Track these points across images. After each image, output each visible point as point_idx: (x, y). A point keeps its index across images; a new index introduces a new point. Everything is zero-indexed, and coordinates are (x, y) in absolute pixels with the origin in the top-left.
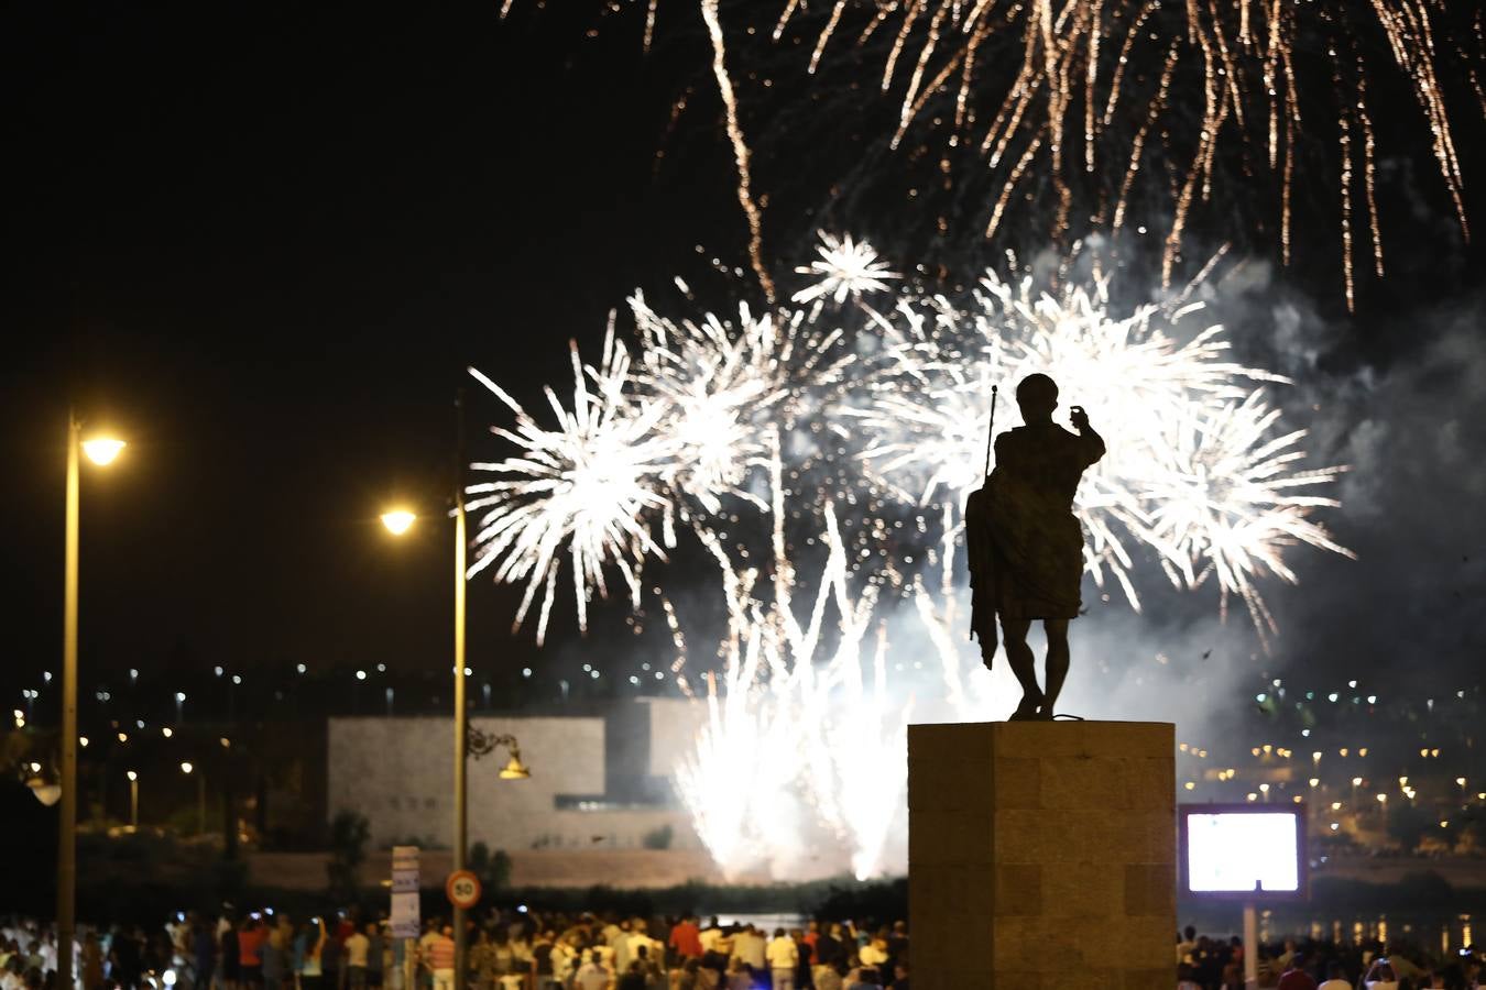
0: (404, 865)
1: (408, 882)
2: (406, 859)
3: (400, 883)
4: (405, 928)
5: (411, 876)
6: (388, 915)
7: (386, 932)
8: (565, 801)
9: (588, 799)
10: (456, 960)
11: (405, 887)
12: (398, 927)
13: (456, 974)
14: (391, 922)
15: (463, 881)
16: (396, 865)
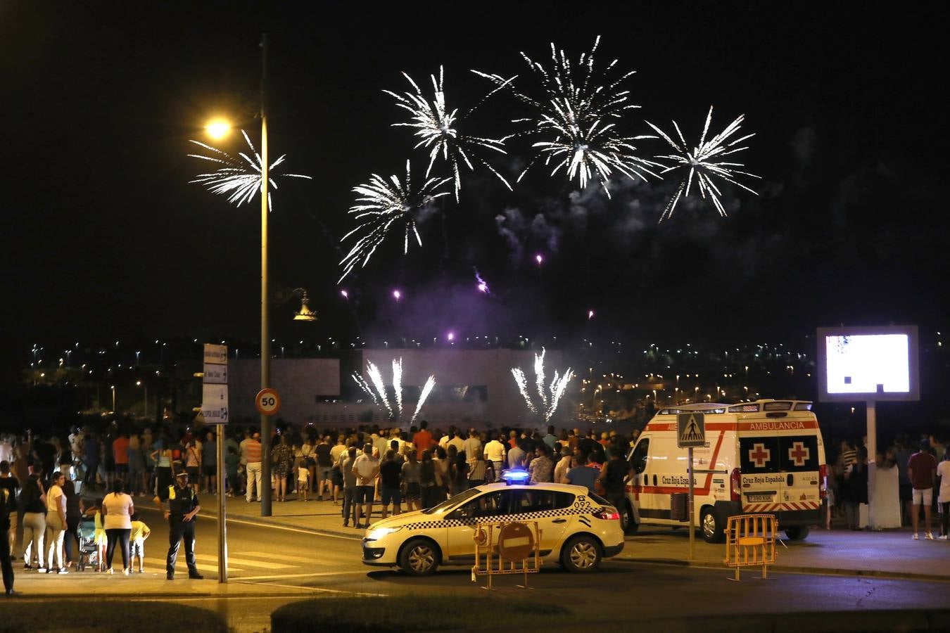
0: (215, 360)
1: (218, 375)
2: (216, 355)
3: (211, 375)
4: (215, 414)
5: (222, 370)
6: (199, 404)
7: (198, 417)
8: (321, 399)
9: (331, 398)
10: (262, 456)
11: (217, 380)
12: (208, 413)
13: (262, 466)
14: (203, 409)
15: (268, 396)
16: (206, 359)
